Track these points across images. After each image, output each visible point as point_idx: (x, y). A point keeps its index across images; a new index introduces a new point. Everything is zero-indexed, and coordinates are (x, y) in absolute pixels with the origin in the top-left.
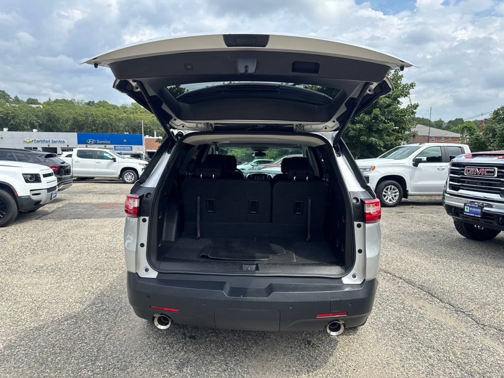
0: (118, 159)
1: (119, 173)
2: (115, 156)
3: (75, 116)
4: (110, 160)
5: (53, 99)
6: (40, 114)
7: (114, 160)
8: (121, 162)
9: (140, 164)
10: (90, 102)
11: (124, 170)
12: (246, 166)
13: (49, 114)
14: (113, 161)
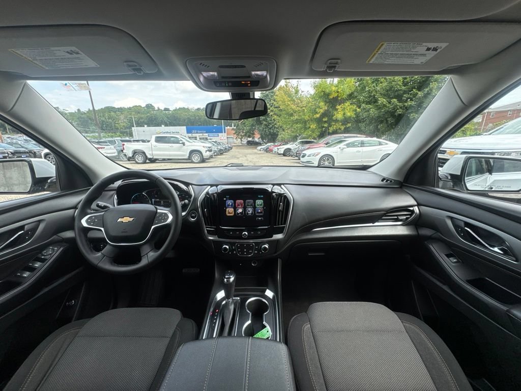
0: (187, 143)
1: (188, 155)
2: (184, 141)
3: (189, 116)
4: (180, 145)
5: (178, 108)
6: (169, 116)
7: (184, 144)
8: (189, 146)
9: (204, 147)
10: (198, 108)
11: (192, 152)
12: (292, 145)
13: (175, 116)
14: (182, 145)
